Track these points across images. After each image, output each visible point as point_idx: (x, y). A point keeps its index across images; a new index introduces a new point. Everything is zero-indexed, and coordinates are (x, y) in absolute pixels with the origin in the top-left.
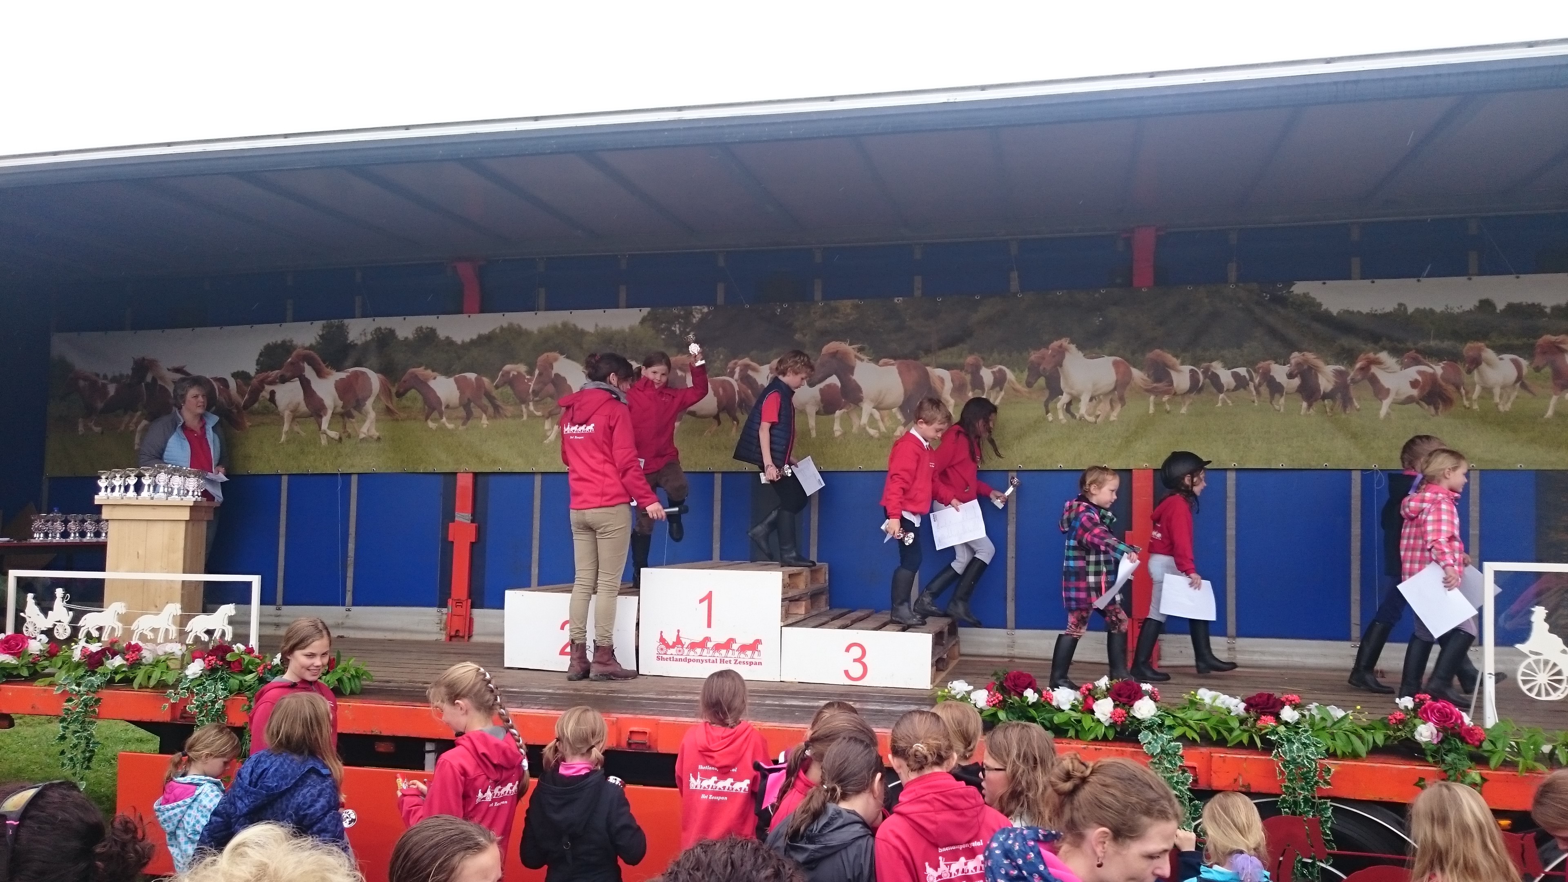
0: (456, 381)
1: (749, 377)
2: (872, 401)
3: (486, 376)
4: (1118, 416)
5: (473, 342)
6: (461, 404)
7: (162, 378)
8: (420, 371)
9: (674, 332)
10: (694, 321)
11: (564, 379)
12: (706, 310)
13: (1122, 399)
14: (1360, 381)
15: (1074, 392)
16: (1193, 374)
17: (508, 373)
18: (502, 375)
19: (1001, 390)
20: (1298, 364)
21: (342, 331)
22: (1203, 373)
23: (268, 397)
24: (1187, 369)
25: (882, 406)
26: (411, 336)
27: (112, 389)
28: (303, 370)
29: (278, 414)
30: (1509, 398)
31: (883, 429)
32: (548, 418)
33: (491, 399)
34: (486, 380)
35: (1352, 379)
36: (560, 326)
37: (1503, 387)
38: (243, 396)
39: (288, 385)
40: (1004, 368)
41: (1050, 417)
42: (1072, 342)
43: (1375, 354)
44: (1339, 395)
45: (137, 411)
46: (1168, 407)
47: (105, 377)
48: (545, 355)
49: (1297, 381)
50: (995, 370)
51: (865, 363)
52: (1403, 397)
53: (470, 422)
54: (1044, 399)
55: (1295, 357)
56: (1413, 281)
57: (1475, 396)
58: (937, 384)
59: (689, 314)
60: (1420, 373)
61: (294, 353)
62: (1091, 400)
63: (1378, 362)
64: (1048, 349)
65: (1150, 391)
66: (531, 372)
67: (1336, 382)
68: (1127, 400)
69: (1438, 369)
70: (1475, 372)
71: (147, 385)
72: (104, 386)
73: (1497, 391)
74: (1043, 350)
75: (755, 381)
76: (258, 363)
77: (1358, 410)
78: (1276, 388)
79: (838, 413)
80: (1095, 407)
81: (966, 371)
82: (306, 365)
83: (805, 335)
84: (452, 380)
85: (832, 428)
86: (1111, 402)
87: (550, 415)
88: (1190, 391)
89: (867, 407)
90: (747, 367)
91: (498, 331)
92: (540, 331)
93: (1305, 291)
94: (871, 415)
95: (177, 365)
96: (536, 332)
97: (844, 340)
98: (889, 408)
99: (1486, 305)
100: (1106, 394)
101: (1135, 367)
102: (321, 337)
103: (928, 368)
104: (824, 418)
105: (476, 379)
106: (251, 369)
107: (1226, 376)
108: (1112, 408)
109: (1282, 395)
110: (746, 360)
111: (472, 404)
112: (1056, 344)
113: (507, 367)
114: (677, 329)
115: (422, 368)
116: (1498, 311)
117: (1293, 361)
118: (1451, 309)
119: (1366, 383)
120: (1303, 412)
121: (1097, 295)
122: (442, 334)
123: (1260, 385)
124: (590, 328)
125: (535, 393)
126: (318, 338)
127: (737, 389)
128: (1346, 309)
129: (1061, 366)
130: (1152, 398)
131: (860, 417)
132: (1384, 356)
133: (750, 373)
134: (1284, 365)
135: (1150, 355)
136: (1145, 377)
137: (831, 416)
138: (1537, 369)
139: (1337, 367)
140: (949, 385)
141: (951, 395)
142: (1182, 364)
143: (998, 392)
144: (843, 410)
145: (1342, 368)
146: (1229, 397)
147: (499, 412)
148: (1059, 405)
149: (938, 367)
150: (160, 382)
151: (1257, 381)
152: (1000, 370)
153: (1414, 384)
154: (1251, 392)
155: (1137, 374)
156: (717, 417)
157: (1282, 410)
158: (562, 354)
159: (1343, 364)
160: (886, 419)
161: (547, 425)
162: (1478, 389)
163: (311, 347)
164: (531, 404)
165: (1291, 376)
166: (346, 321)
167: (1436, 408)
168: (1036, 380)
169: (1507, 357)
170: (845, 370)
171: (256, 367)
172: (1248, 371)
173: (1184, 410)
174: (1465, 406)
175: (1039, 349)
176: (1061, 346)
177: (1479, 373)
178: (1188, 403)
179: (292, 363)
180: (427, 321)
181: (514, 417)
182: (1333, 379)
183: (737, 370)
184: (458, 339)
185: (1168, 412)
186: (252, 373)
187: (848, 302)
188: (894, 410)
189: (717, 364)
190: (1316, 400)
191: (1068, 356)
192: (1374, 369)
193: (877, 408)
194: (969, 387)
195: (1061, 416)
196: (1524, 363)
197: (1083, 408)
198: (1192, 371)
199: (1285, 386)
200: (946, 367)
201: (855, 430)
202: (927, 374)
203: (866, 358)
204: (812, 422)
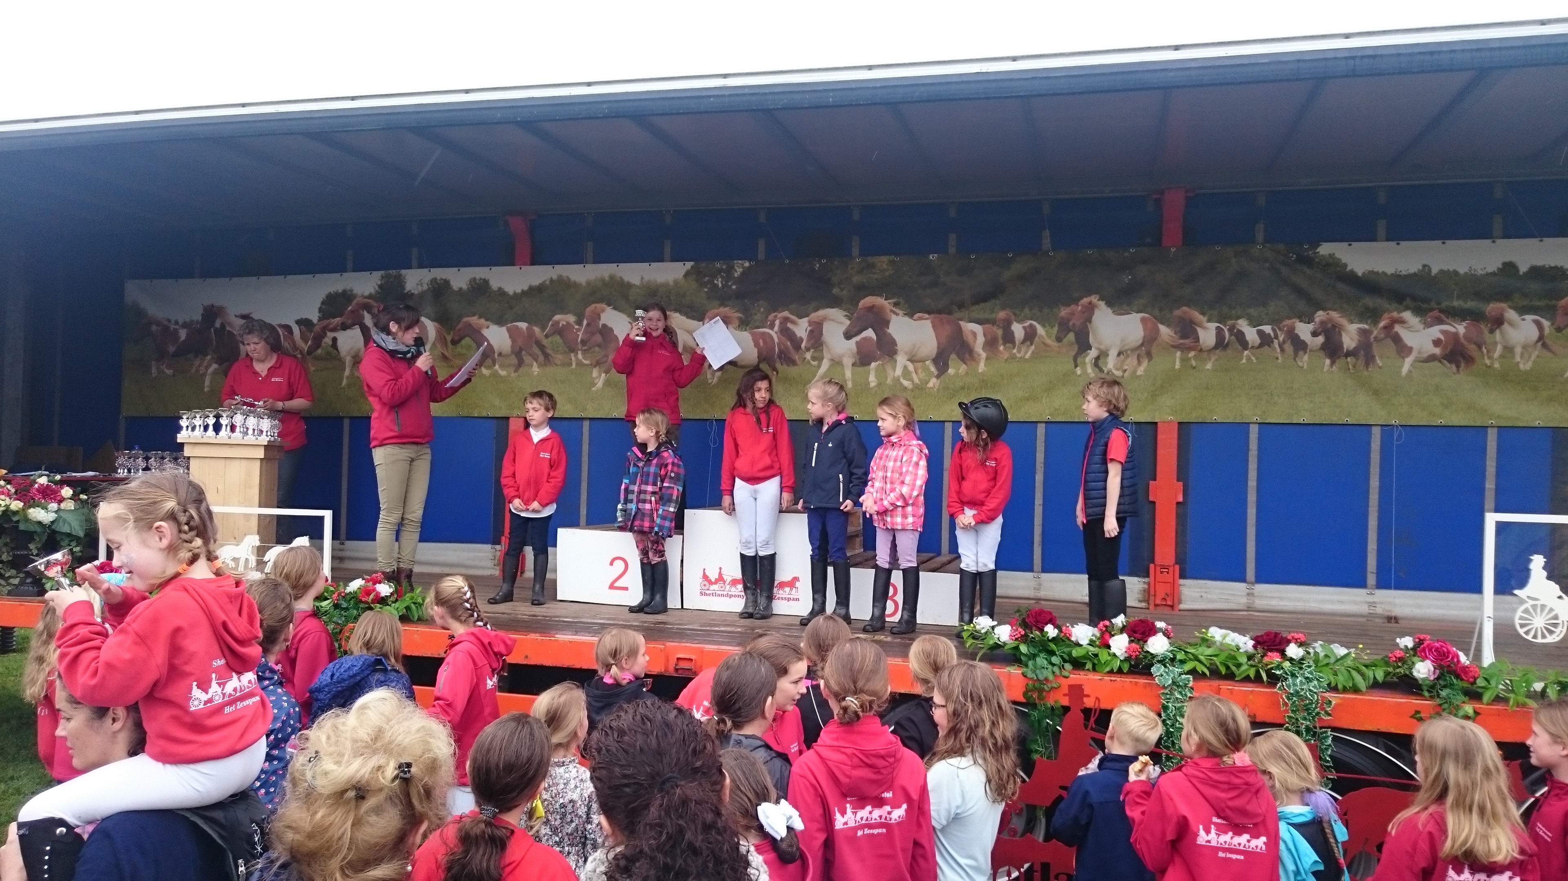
0: (508, 330)
1: (788, 329)
2: (906, 353)
4: (1145, 371)
5: (524, 293)
6: (513, 352)
7: (230, 324)
8: (474, 320)
9: (717, 285)
10: (736, 275)
11: (611, 330)
12: (747, 264)
13: (1149, 355)
14: (1382, 339)
15: (1102, 347)
16: (1219, 331)
17: (558, 322)
18: (552, 325)
19: (1032, 344)
20: (1322, 323)
21: (400, 282)
22: (1229, 330)
23: (331, 343)
24: (1213, 326)
25: (915, 358)
26: (465, 287)
27: (183, 334)
28: (363, 317)
29: (340, 359)
30: (1530, 357)
31: (916, 380)
32: (595, 366)
33: (542, 348)
34: (537, 329)
35: (1375, 338)
36: (607, 279)
37: (1525, 347)
38: (306, 342)
39: (349, 332)
40: (1034, 323)
41: (1079, 371)
42: (1101, 299)
43: (1400, 312)
44: (1362, 352)
45: (207, 355)
46: (1194, 363)
47: (177, 323)
48: (593, 306)
49: (1321, 339)
50: (1026, 325)
51: (900, 317)
52: (1425, 355)
53: (521, 370)
54: (1074, 353)
55: (1320, 315)
56: (1438, 243)
57: (1496, 355)
58: (969, 338)
59: (731, 268)
60: (1443, 332)
61: (355, 302)
62: (1119, 354)
63: (1402, 322)
64: (1078, 305)
65: (1176, 347)
66: (579, 323)
67: (1359, 341)
68: (1153, 355)
69: (1461, 329)
70: (1498, 332)
71: (216, 330)
72: (176, 331)
73: (1518, 350)
74: (1073, 307)
75: (794, 333)
76: (320, 310)
77: (1380, 368)
78: (1299, 345)
79: (873, 365)
80: (1123, 361)
81: (998, 326)
82: (365, 313)
83: (842, 290)
84: (504, 329)
85: (867, 379)
86: (1139, 357)
87: (598, 364)
88: (1216, 347)
89: (901, 360)
90: (786, 320)
91: (548, 282)
92: (588, 283)
93: (1331, 252)
94: (905, 367)
95: (245, 312)
96: (584, 284)
97: (880, 295)
98: (923, 361)
99: (1509, 268)
100: (1134, 350)
101: (1162, 323)
102: (380, 286)
103: (962, 323)
104: (860, 369)
105: (527, 328)
106: (314, 316)
107: (1251, 334)
108: (1139, 363)
109: (1305, 353)
110: (786, 314)
111: (524, 353)
112: (1085, 300)
113: (557, 317)
114: (719, 282)
115: (475, 318)
116: (1521, 273)
117: (1317, 320)
118: (1475, 270)
119: (1389, 342)
120: (1326, 369)
121: (1126, 254)
122: (495, 285)
123: (1284, 342)
124: (636, 281)
125: (584, 342)
126: (377, 287)
127: (776, 340)
128: (1371, 269)
129: (1090, 322)
130: (1178, 354)
131: (894, 370)
132: (1407, 315)
133: (789, 325)
134: (1309, 323)
135: (1177, 313)
136: (1172, 334)
137: (866, 368)
138: (1559, 330)
139: (1361, 326)
140: (981, 339)
141: (983, 349)
142: (1209, 321)
143: (1028, 347)
144: (878, 362)
145: (1366, 326)
146: (1252, 354)
147: (549, 361)
148: (1088, 359)
149: (970, 322)
150: (228, 328)
151: (1281, 339)
152: (1031, 326)
153: (1437, 343)
154: (1275, 349)
155: (1165, 331)
157: (1305, 367)
158: (609, 305)
159: (1367, 323)
160: (920, 371)
161: (595, 372)
162: (1499, 348)
163: (370, 297)
164: (580, 352)
165: (1315, 334)
166: (403, 272)
167: (1458, 367)
168: (1065, 336)
169: (1529, 318)
170: (880, 323)
171: (318, 314)
172: (1273, 329)
173: (1209, 366)
174: (1486, 365)
175: (1069, 305)
176: (1090, 303)
177: (1502, 333)
178: (1213, 359)
179: (352, 312)
180: (480, 272)
181: (563, 365)
182: (1356, 337)
183: (777, 322)
184: (510, 290)
185: (1194, 368)
186: (315, 321)
187: (885, 259)
188: (927, 363)
189: (758, 317)
190: (1339, 358)
191: (1097, 312)
192: (1398, 328)
193: (911, 360)
194: (1001, 341)
195: (1090, 370)
196: (1546, 323)
197: (1111, 363)
198: (1218, 328)
199: (1309, 343)
200: (979, 322)
201: (889, 381)
202: (959, 328)
203: (901, 312)
204: (848, 374)
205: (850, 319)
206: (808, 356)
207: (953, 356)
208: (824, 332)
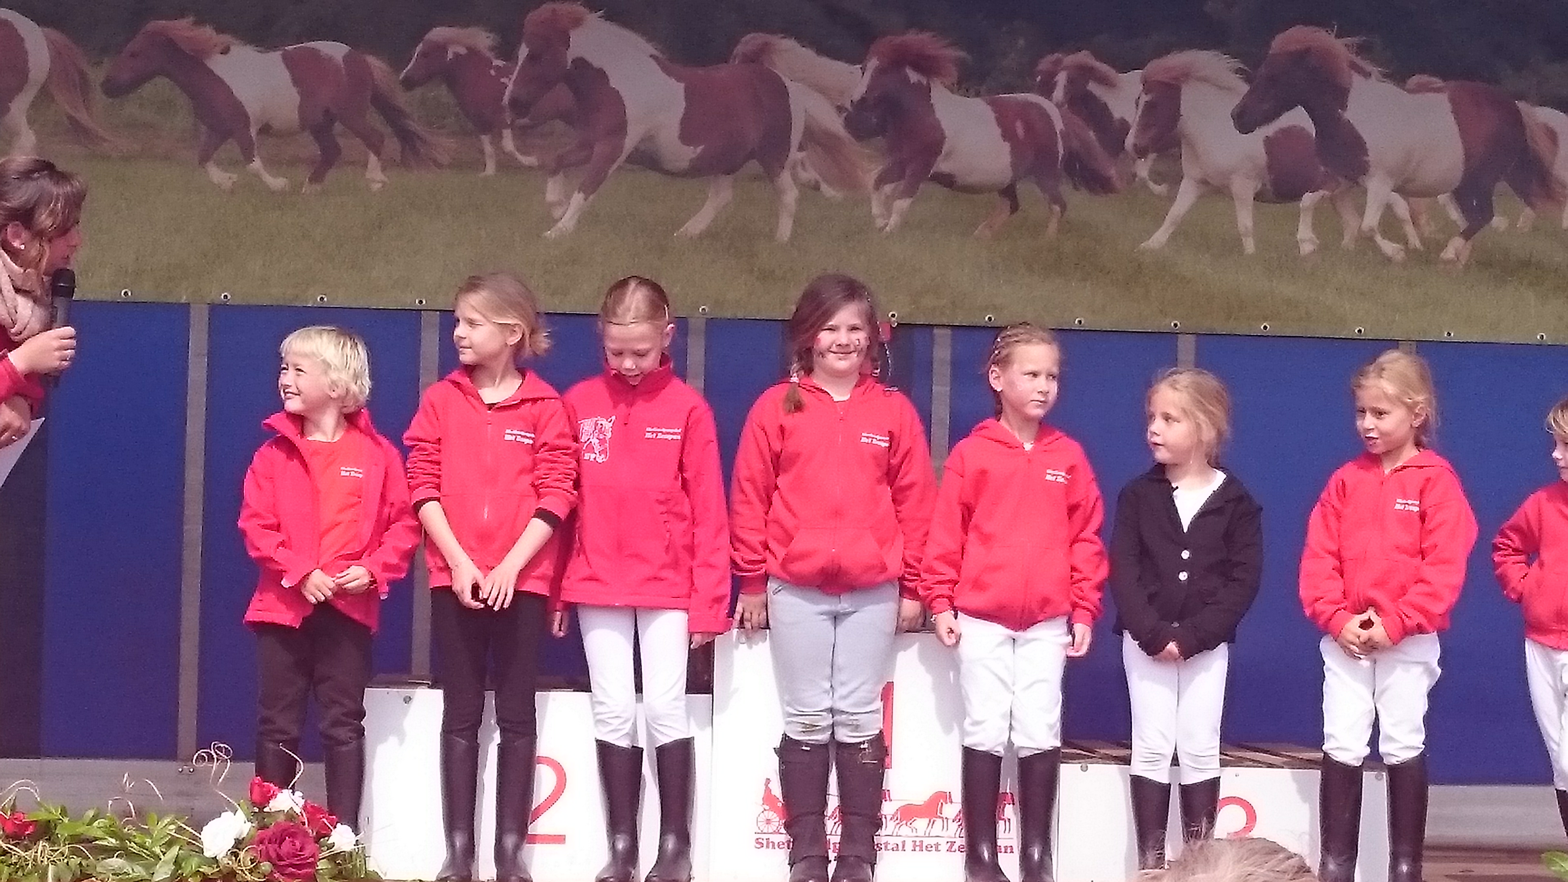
0: (289, 61)
2: (1390, 172)
3: (374, 54)
6: (305, 124)
8: (182, 29)
11: (601, 75)
17: (441, 48)
25: (1411, 186)
32: (554, 172)
33: (392, 114)
34: (376, 64)
48: (549, 7)
51: (1373, 82)
53: (332, 175)
58: (1542, 145)
75: (1105, 107)
79: (1308, 199)
83: (1228, 6)
84: (275, 57)
85: (1294, 235)
89: (1378, 188)
90: (1084, 73)
94: (1389, 208)
98: (1430, 192)
104: (1275, 209)
105: (346, 58)
111: (338, 127)
113: (438, 33)
115: (186, 23)
125: (518, 105)
127: (1059, 126)
137: (1290, 205)
144: (1321, 192)
147: (415, 151)
149: (1543, 104)
156: (1009, 192)
158: (594, 9)
160: (1423, 219)
161: (554, 189)
164: (507, 133)
170: (1324, 94)
181: (458, 165)
188: (1443, 198)
189: (1010, 62)
193: (1401, 191)
202: (1517, 120)
203: (1375, 70)
204: (1245, 218)
205: (1248, 80)
206: (1143, 168)
207: (1502, 186)
208: (1183, 110)
